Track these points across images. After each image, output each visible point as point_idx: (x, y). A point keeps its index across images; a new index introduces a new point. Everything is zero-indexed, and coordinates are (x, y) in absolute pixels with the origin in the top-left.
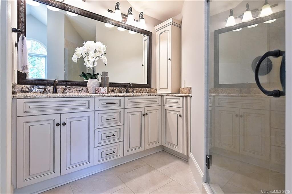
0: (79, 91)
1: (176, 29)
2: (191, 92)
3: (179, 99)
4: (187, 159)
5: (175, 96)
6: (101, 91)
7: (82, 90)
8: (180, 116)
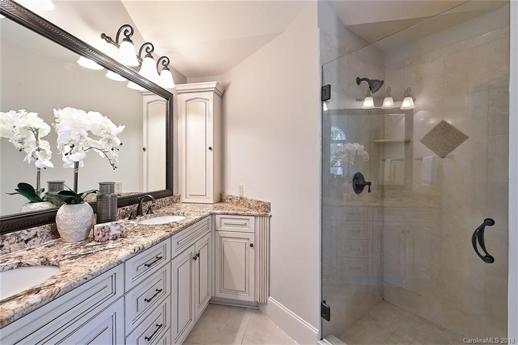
0: (26, 242)
1: (218, 98)
2: (270, 210)
3: (249, 219)
4: (257, 306)
5: (240, 215)
6: (111, 234)
7: (36, 236)
8: (251, 245)
